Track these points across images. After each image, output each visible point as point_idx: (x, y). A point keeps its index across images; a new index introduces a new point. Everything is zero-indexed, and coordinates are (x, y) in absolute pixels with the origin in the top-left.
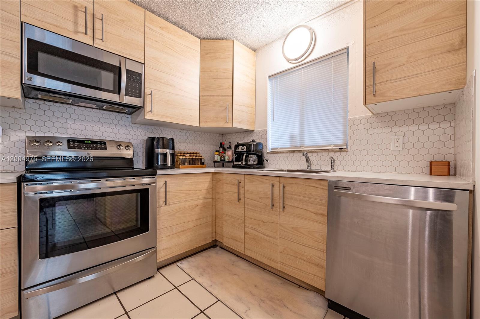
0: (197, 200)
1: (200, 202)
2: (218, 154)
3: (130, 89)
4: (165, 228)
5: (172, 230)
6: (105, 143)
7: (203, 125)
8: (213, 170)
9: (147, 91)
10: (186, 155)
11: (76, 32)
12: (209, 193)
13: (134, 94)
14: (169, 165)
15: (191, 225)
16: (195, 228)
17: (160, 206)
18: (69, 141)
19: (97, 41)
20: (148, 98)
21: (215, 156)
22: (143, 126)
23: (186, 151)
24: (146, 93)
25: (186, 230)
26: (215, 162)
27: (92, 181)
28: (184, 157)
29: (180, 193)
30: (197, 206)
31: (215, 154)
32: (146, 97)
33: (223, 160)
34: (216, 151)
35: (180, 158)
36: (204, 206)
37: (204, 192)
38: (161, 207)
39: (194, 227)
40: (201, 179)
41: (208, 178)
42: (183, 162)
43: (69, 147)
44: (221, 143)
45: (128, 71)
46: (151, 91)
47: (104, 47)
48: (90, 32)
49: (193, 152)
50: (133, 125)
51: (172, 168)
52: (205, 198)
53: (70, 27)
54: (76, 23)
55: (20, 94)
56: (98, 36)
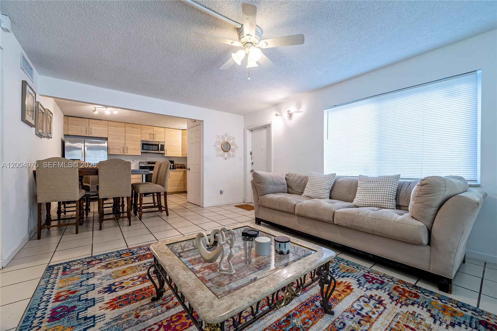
0: (178, 178)
1: (180, 179)
3: (161, 149)
7: (183, 156)
8: (184, 170)
9: (165, 149)
11: (150, 139)
14: (172, 168)
15: (177, 185)
18: (147, 162)
19: (154, 140)
20: (166, 151)
23: (178, 164)
30: (179, 180)
36: (181, 180)
37: (181, 176)
40: (180, 172)
41: (183, 172)
42: (178, 168)
43: (148, 164)
45: (161, 145)
47: (156, 141)
48: (152, 138)
49: (182, 164)
51: (173, 169)
52: (181, 178)
53: (149, 138)
54: (150, 137)
55: (140, 154)
56: (154, 138)
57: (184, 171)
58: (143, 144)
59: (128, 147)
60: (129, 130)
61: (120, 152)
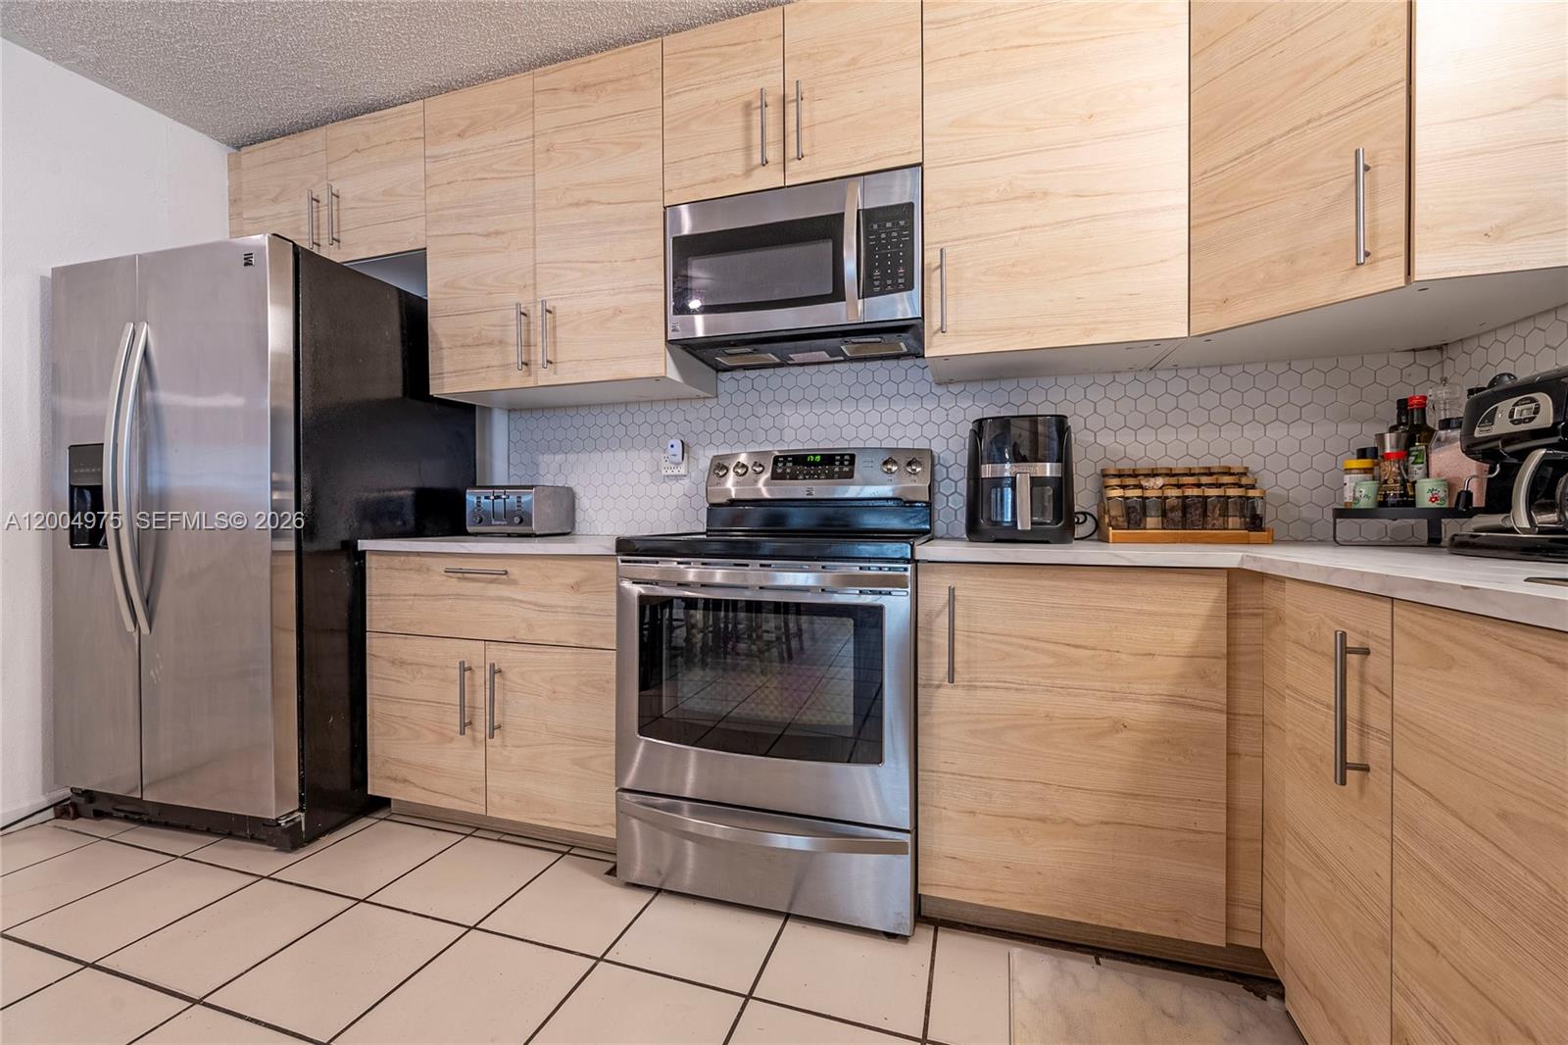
0: (1121, 699)
2: (1366, 471)
3: (877, 273)
4: (953, 774)
5: (986, 794)
6: (853, 457)
9: (932, 257)
10: (1144, 483)
11: (749, 171)
12: (1202, 676)
13: (889, 282)
14: (1022, 524)
16: (1106, 828)
17: (936, 683)
18: (776, 460)
19: (791, 167)
21: (1347, 478)
22: (972, 388)
23: (1143, 465)
24: (929, 264)
25: (1054, 822)
26: (1343, 513)
27: (761, 565)
28: (1138, 492)
29: (1026, 648)
31: (1348, 471)
32: (930, 279)
33: (1399, 500)
34: (1362, 454)
35: (1109, 499)
38: (939, 686)
39: (1107, 823)
41: (1205, 600)
42: (1134, 516)
44: (1403, 405)
45: (864, 216)
46: (941, 250)
47: (807, 173)
48: (773, 154)
49: (1209, 468)
50: (939, 391)
51: (1040, 536)
53: (737, 164)
54: (748, 148)
55: (663, 366)
56: (792, 152)
57: (1233, 573)
58: (687, 249)
59: (561, 307)
60: (558, 129)
61: (506, 366)
